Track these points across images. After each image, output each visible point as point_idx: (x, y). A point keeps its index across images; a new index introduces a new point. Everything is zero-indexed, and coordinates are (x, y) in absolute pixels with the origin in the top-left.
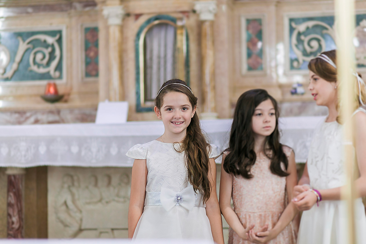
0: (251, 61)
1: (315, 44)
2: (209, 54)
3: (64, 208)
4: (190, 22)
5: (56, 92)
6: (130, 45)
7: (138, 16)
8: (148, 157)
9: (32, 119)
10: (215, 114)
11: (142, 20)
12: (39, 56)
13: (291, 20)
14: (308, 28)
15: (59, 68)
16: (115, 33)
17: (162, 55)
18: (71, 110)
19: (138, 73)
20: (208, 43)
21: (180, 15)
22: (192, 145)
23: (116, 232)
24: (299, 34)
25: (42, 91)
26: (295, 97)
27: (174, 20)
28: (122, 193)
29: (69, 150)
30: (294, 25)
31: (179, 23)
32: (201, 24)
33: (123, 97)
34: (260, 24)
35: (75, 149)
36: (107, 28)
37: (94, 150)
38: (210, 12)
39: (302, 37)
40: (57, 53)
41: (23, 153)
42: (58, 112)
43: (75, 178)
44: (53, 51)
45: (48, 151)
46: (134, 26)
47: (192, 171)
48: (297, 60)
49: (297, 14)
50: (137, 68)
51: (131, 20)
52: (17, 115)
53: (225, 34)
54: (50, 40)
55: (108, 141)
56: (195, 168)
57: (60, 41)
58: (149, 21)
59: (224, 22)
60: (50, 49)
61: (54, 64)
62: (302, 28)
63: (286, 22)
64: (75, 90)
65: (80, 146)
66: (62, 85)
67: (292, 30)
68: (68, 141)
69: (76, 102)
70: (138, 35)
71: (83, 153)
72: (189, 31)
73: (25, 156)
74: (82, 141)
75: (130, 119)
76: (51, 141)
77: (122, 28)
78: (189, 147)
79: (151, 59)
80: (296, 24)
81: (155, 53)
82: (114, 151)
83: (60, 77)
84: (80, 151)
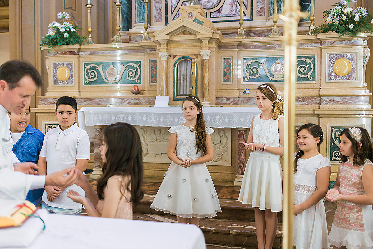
0: (225, 77)
1: (255, 70)
2: (206, 75)
4: (198, 60)
5: (138, 90)
6: (171, 69)
7: (174, 56)
8: (177, 132)
9: (127, 102)
10: (208, 103)
11: (177, 58)
12: (131, 73)
13: (244, 59)
14: (252, 63)
15: (139, 78)
16: (164, 64)
17: (185, 74)
18: (144, 99)
19: (174, 83)
20: (206, 69)
21: (194, 57)
22: (199, 128)
23: (162, 154)
24: (248, 65)
25: (132, 89)
26: (245, 95)
27: (191, 59)
28: (166, 138)
29: (142, 118)
31: (193, 61)
32: (203, 61)
33: (167, 94)
34: (231, 60)
35: (144, 118)
36: (161, 61)
37: (153, 119)
38: (207, 55)
39: (249, 67)
40: (139, 71)
41: (121, 119)
42: (139, 99)
43: (145, 130)
44: (137, 70)
45: (132, 119)
46: (172, 61)
47: (198, 143)
48: (246, 77)
49: (247, 56)
50: (174, 80)
51: (171, 58)
52: (120, 100)
53: (214, 66)
54: (136, 66)
55: (159, 115)
56: (200, 140)
57: (140, 66)
58: (179, 59)
59: (213, 59)
60: (135, 70)
61: (137, 76)
62: (249, 62)
63: (242, 60)
64: (146, 89)
65: (147, 117)
66: (140, 86)
68: (141, 114)
69: (147, 95)
70: (175, 65)
72: (197, 64)
74: (148, 115)
75: (170, 104)
76: (134, 114)
77: (167, 62)
78: (197, 129)
79: (180, 76)
80: (247, 61)
81: (182, 73)
82: (162, 120)
83: (140, 83)
84: (147, 119)
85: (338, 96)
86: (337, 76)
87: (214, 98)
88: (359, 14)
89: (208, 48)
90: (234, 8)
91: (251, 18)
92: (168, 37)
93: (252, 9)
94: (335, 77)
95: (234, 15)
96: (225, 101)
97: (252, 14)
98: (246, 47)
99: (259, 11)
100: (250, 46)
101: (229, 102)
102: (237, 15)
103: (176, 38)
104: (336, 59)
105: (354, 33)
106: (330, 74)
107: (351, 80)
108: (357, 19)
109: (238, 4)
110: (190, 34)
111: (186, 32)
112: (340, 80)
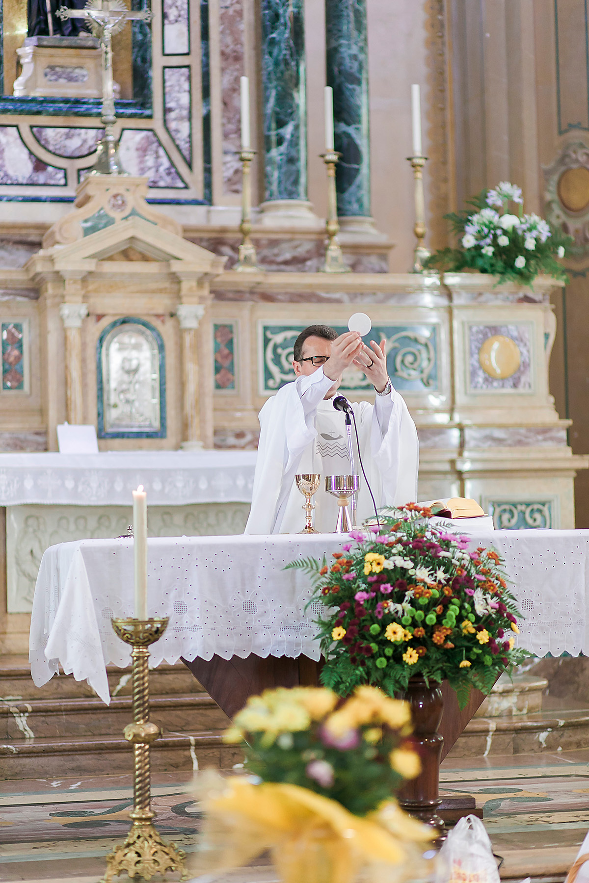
0: (218, 376)
3: (29, 557)
4: (166, 328)
6: (90, 352)
7: (100, 317)
10: (201, 443)
11: (105, 322)
13: (266, 328)
14: (285, 339)
16: (75, 337)
19: (100, 390)
21: (154, 319)
24: (275, 347)
27: (146, 325)
29: (63, 484)
30: (269, 335)
32: (182, 332)
34: (231, 332)
35: (70, 484)
38: (196, 317)
39: (279, 351)
45: (35, 485)
46: (95, 328)
49: (272, 322)
50: (100, 382)
58: (114, 324)
62: (279, 338)
63: (260, 331)
67: (267, 341)
70: (101, 341)
71: (80, 489)
72: (165, 340)
73: (6, 492)
76: (39, 473)
77: (82, 330)
80: (273, 333)
84: (76, 486)
85: (501, 426)
86: (489, 379)
87: (210, 432)
88: (535, 233)
89: (196, 299)
90: (150, 161)
91: (205, 198)
92: (91, 266)
93: (208, 171)
94: (486, 380)
95: (154, 182)
96: (232, 440)
97: (208, 185)
98: (268, 298)
99: (229, 180)
100: (278, 294)
101: (243, 441)
102: (162, 184)
103: (109, 267)
104: (485, 337)
105: (524, 276)
106: (473, 374)
107: (521, 390)
108: (530, 245)
109: (161, 152)
110: (145, 258)
111: (131, 253)
112: (496, 388)
